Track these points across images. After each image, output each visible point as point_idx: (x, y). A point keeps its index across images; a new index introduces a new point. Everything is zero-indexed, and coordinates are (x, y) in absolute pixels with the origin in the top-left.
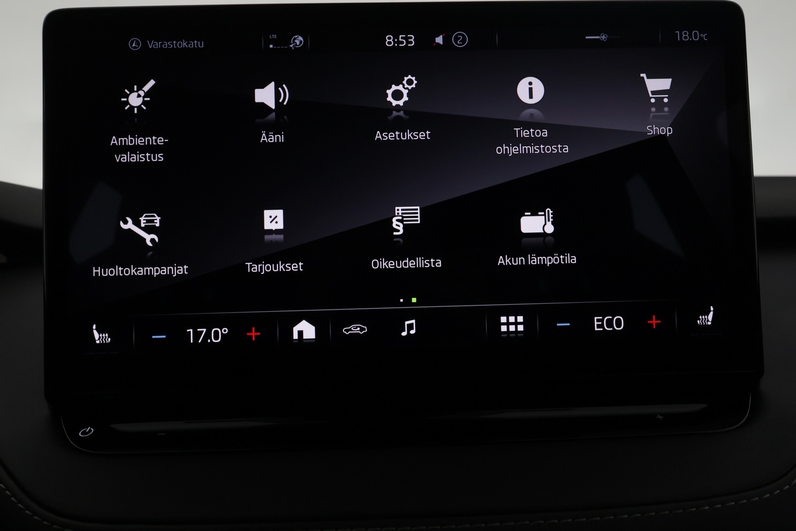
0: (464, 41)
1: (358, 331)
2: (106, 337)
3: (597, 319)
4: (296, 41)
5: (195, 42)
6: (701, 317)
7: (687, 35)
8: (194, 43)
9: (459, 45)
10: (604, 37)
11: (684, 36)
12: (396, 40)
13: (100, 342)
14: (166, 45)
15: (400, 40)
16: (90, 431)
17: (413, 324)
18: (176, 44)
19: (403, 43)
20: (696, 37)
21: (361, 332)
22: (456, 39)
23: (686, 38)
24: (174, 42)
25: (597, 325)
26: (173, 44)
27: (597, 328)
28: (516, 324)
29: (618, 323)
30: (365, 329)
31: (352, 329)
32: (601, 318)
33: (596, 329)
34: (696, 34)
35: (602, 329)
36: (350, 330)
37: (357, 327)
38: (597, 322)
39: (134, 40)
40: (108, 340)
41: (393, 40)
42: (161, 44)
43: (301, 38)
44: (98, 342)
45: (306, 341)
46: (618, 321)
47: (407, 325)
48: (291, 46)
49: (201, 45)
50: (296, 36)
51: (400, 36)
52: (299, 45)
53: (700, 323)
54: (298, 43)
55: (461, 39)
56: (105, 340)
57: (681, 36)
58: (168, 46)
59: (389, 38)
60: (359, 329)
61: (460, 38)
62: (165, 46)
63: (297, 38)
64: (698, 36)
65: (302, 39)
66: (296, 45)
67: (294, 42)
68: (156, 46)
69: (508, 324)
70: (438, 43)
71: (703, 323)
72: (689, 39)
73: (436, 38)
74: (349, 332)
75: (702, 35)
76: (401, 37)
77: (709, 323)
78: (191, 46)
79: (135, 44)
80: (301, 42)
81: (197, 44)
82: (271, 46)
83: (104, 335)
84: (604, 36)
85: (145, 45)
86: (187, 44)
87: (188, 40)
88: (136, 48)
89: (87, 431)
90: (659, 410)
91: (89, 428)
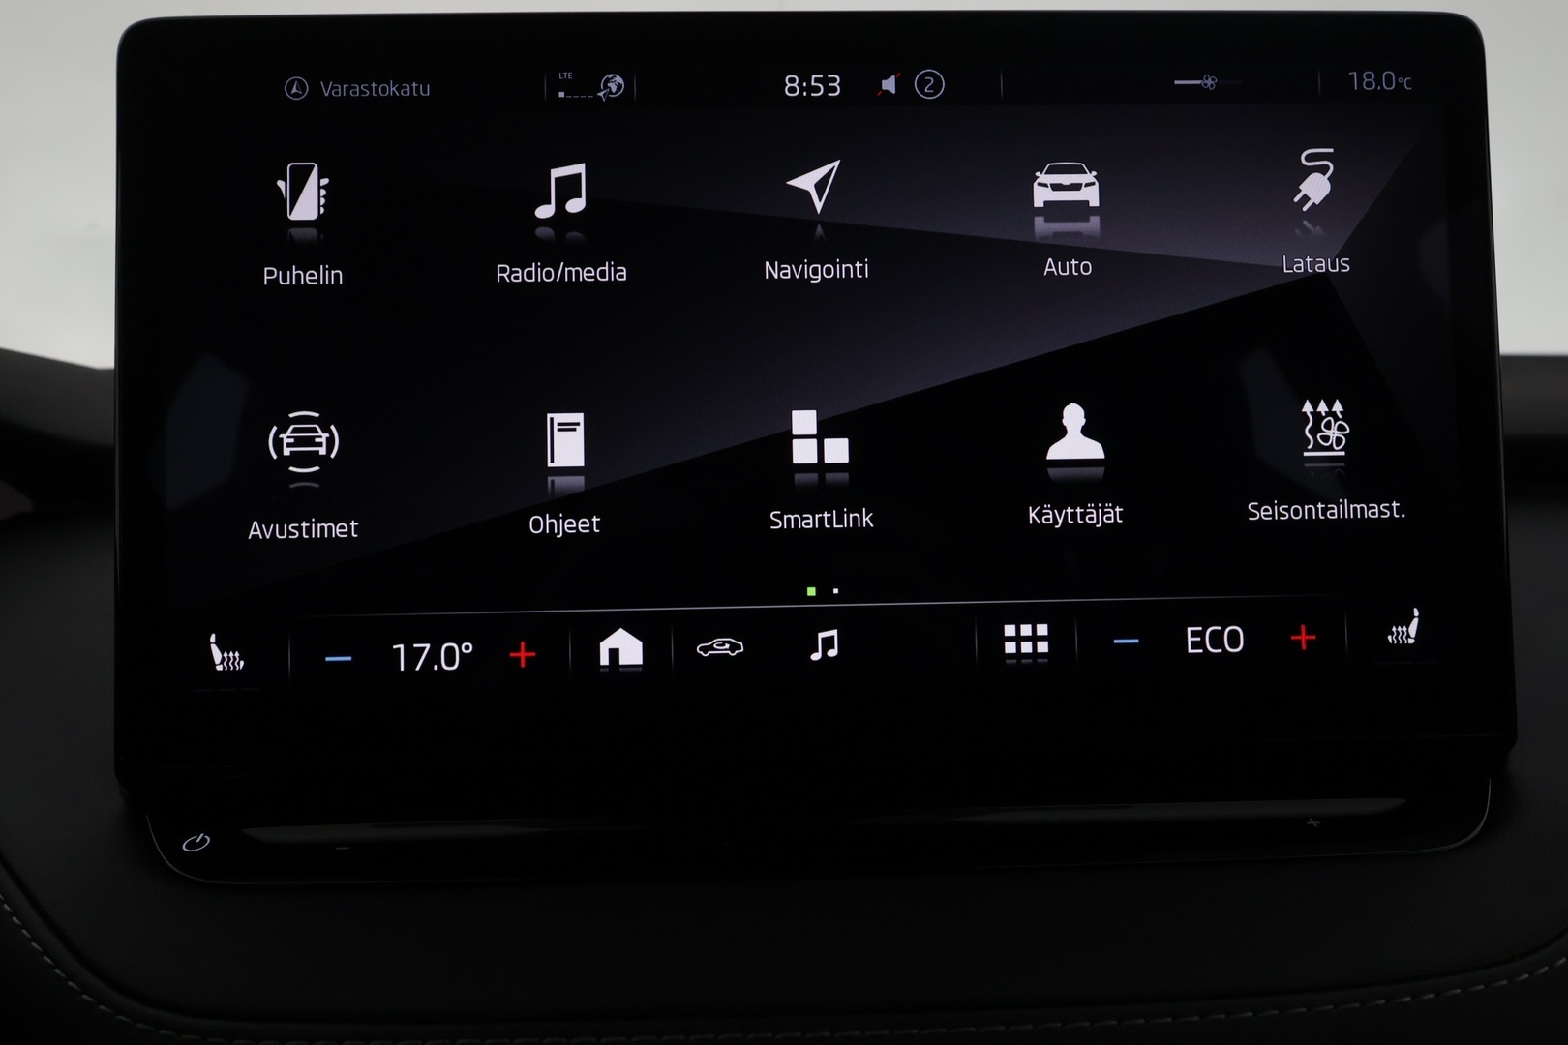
0: (936, 87)
1: (726, 650)
2: (235, 658)
3: (1192, 631)
4: (609, 85)
5: (414, 85)
6: (1394, 629)
7: (1372, 80)
8: (412, 88)
9: (927, 95)
10: (1209, 82)
11: (1366, 80)
12: (805, 84)
13: (224, 667)
14: (357, 90)
15: (813, 84)
16: (204, 840)
17: (833, 637)
18: (377, 89)
19: (817, 90)
20: (1389, 84)
21: (733, 652)
22: (922, 83)
23: (1369, 84)
24: (374, 85)
25: (1192, 642)
26: (370, 89)
27: (1192, 649)
28: (1034, 638)
29: (1234, 639)
30: (739, 647)
31: (715, 646)
32: (1200, 628)
33: (1190, 651)
34: (1389, 78)
35: (1201, 651)
36: (711, 648)
37: (724, 643)
38: (1192, 636)
39: (294, 81)
40: (239, 664)
41: (800, 85)
42: (348, 89)
43: (619, 80)
44: (219, 668)
45: (625, 669)
46: (1234, 635)
47: (822, 639)
48: (601, 94)
49: (425, 91)
50: (611, 76)
51: (814, 77)
52: (616, 93)
53: (1393, 641)
54: (614, 89)
55: (932, 81)
56: (233, 663)
57: (1360, 80)
58: (361, 92)
59: (792, 81)
60: (727, 646)
61: (930, 81)
62: (355, 93)
63: (612, 78)
64: (1392, 80)
65: (621, 81)
66: (611, 92)
67: (606, 87)
68: (337, 93)
69: (1018, 639)
70: (887, 91)
71: (1398, 641)
72: (1376, 87)
73: (883, 82)
74: (709, 653)
75: (1401, 80)
76: (815, 79)
77: (1411, 641)
78: (405, 92)
79: (297, 89)
80: (619, 87)
81: (418, 88)
82: (562, 94)
83: (231, 655)
84: (1210, 80)
85: (316, 91)
86: (399, 90)
87: (399, 82)
88: (299, 96)
89: (198, 841)
90: (1312, 809)
91: (202, 835)
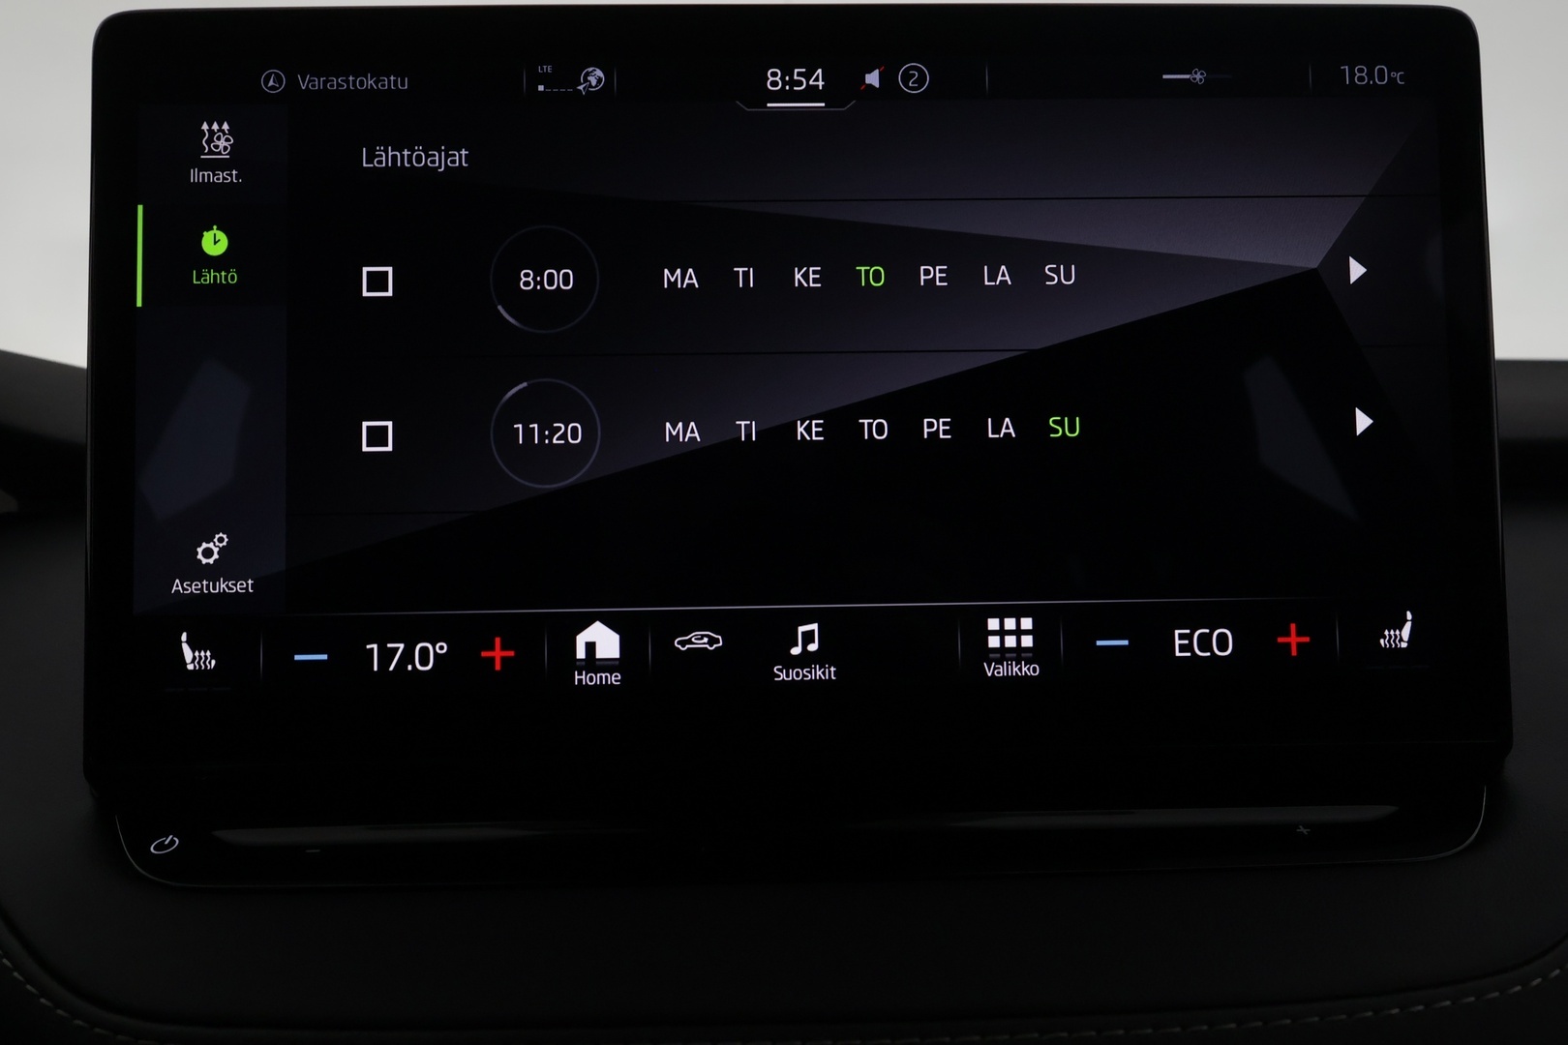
0: (921, 81)
1: (704, 644)
2: (206, 657)
3: (1180, 634)
4: (589, 78)
5: (392, 78)
6: (1386, 633)
7: (1364, 74)
8: (389, 81)
9: (911, 89)
10: (1198, 76)
11: (1359, 75)
12: (787, 78)
13: (195, 667)
14: (335, 82)
15: (795, 77)
16: (172, 842)
17: (813, 631)
18: (354, 82)
19: (800, 83)
20: (1381, 79)
21: (711, 646)
22: (906, 77)
23: (1361, 79)
24: (351, 78)
25: (1180, 645)
26: (347, 82)
27: (1180, 652)
28: (1018, 632)
29: (1222, 642)
30: (717, 641)
31: (693, 640)
32: (1188, 631)
33: (1178, 654)
34: (1381, 72)
35: (1189, 654)
36: (689, 642)
37: (703, 636)
38: (1180, 639)
39: (271, 74)
40: (210, 663)
41: (783, 78)
42: (325, 83)
43: (599, 73)
44: (190, 667)
45: (601, 663)
46: (1222, 638)
47: (803, 633)
48: (581, 88)
49: (403, 85)
50: (591, 69)
51: (796, 71)
52: (596, 86)
53: (1385, 645)
54: (594, 83)
55: (916, 78)
56: (205, 663)
57: (1352, 75)
58: (338, 85)
59: (774, 74)
60: (706, 640)
61: (915, 75)
62: (332, 86)
63: (592, 72)
64: (1386, 75)
65: (601, 74)
66: (590, 86)
67: (586, 80)
68: (314, 86)
69: (1002, 633)
70: (871, 85)
71: (1391, 645)
72: (1369, 82)
73: (867, 76)
74: (687, 646)
75: (1394, 74)
76: (798, 73)
77: (1404, 645)
78: (383, 86)
79: (274, 82)
80: (599, 80)
81: (396, 82)
82: (541, 88)
83: (203, 654)
84: (1199, 74)
85: (293, 83)
86: (376, 83)
87: (377, 75)
88: (276, 88)
89: (166, 843)
90: (1303, 816)
91: (171, 837)
